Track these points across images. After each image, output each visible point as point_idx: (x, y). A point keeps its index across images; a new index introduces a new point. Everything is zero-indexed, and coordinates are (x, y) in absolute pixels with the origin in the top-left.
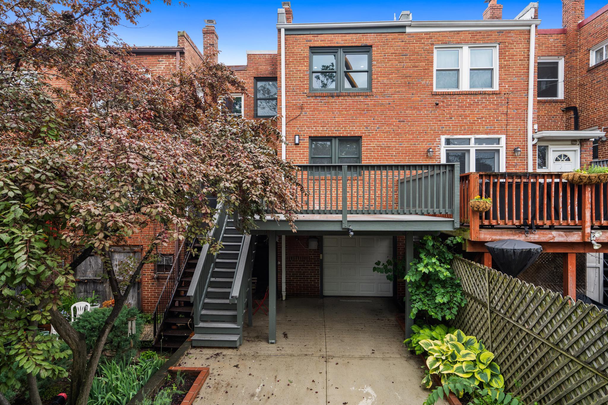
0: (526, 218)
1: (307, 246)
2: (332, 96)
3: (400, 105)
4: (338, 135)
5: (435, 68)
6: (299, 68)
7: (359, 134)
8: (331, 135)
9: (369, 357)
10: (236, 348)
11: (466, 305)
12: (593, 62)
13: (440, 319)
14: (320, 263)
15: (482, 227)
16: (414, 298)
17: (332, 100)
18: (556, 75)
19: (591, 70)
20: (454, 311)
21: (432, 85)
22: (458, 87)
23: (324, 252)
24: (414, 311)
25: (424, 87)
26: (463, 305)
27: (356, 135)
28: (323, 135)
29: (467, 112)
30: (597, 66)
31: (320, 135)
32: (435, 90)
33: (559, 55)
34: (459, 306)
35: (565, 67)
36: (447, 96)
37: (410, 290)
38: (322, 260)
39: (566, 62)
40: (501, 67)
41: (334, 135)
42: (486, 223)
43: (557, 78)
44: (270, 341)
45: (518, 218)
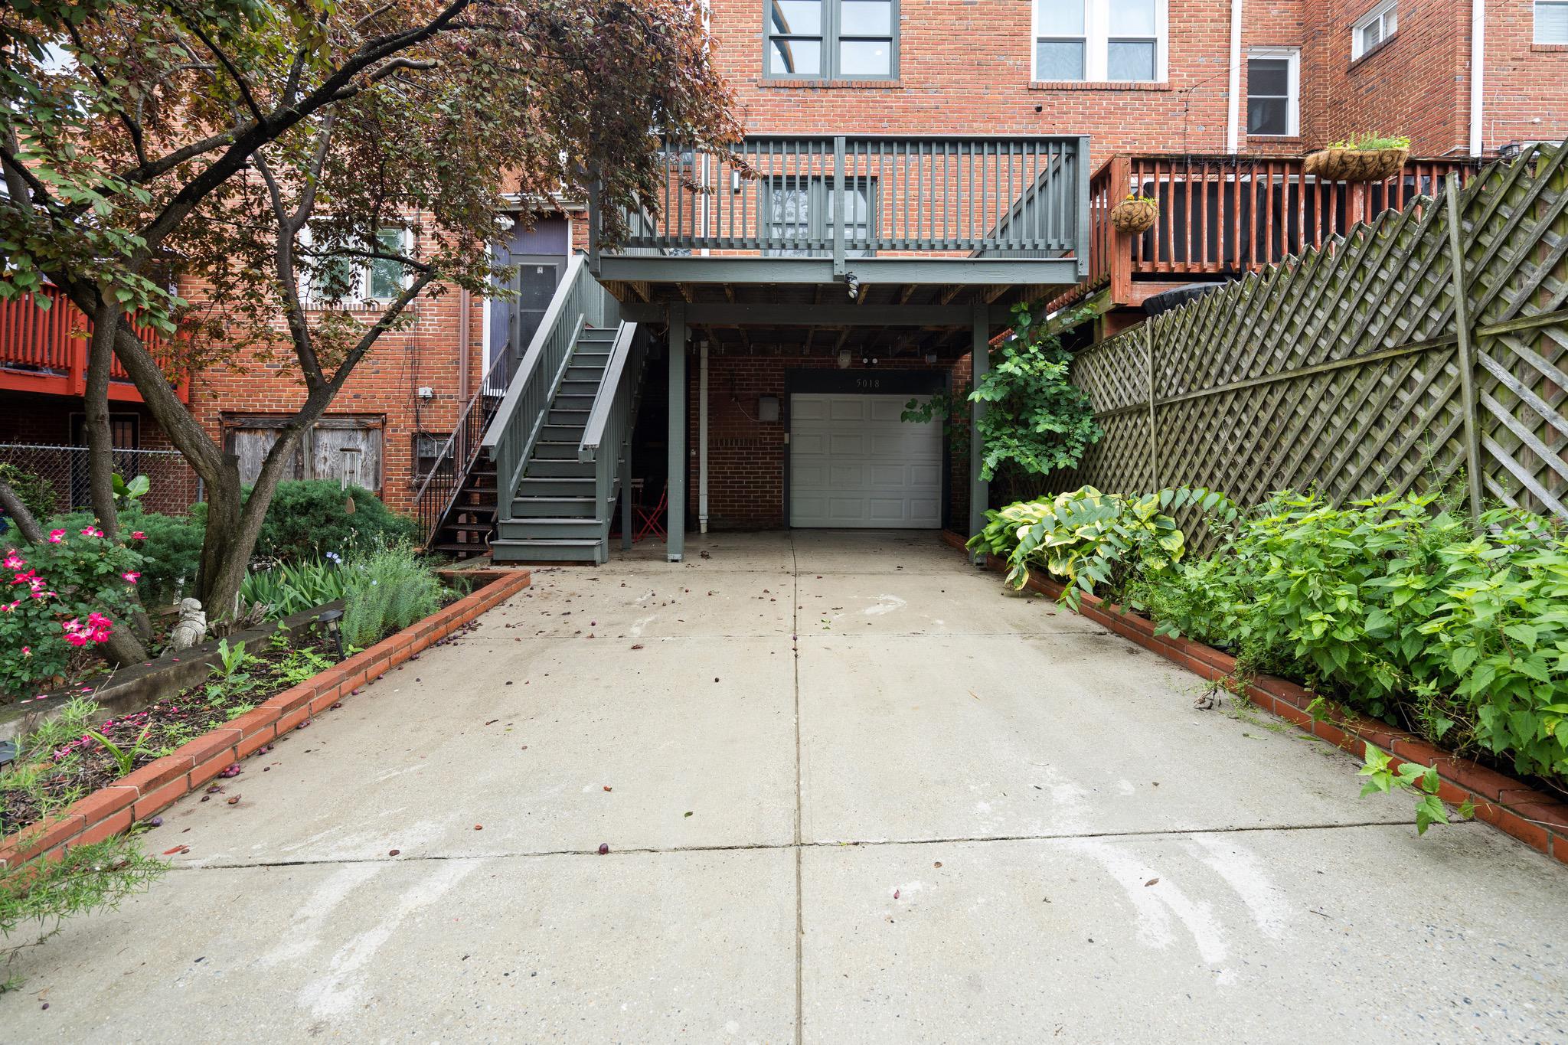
0: (1229, 259)
1: (756, 414)
2: (814, 89)
3: (960, 110)
4: (825, 172)
5: (1036, 33)
6: (742, 25)
7: (874, 173)
8: (809, 172)
9: (890, 574)
10: (593, 563)
11: (1103, 439)
12: (1358, 52)
13: (1046, 472)
14: (785, 454)
15: (1137, 276)
16: (990, 445)
17: (811, 96)
18: (1284, 90)
19: (1354, 69)
20: (1077, 452)
21: (1028, 68)
22: (1082, 75)
23: (794, 432)
24: (991, 461)
25: (1012, 72)
26: (1095, 440)
29: (1103, 129)
30: (1366, 59)
32: (1034, 79)
33: (1290, 45)
34: (1087, 445)
35: (1303, 68)
36: (1061, 93)
37: (981, 429)
38: (788, 447)
39: (1304, 59)
40: (1172, 35)
41: (816, 173)
42: (1146, 267)
43: (1285, 92)
44: (671, 556)
45: (1213, 257)
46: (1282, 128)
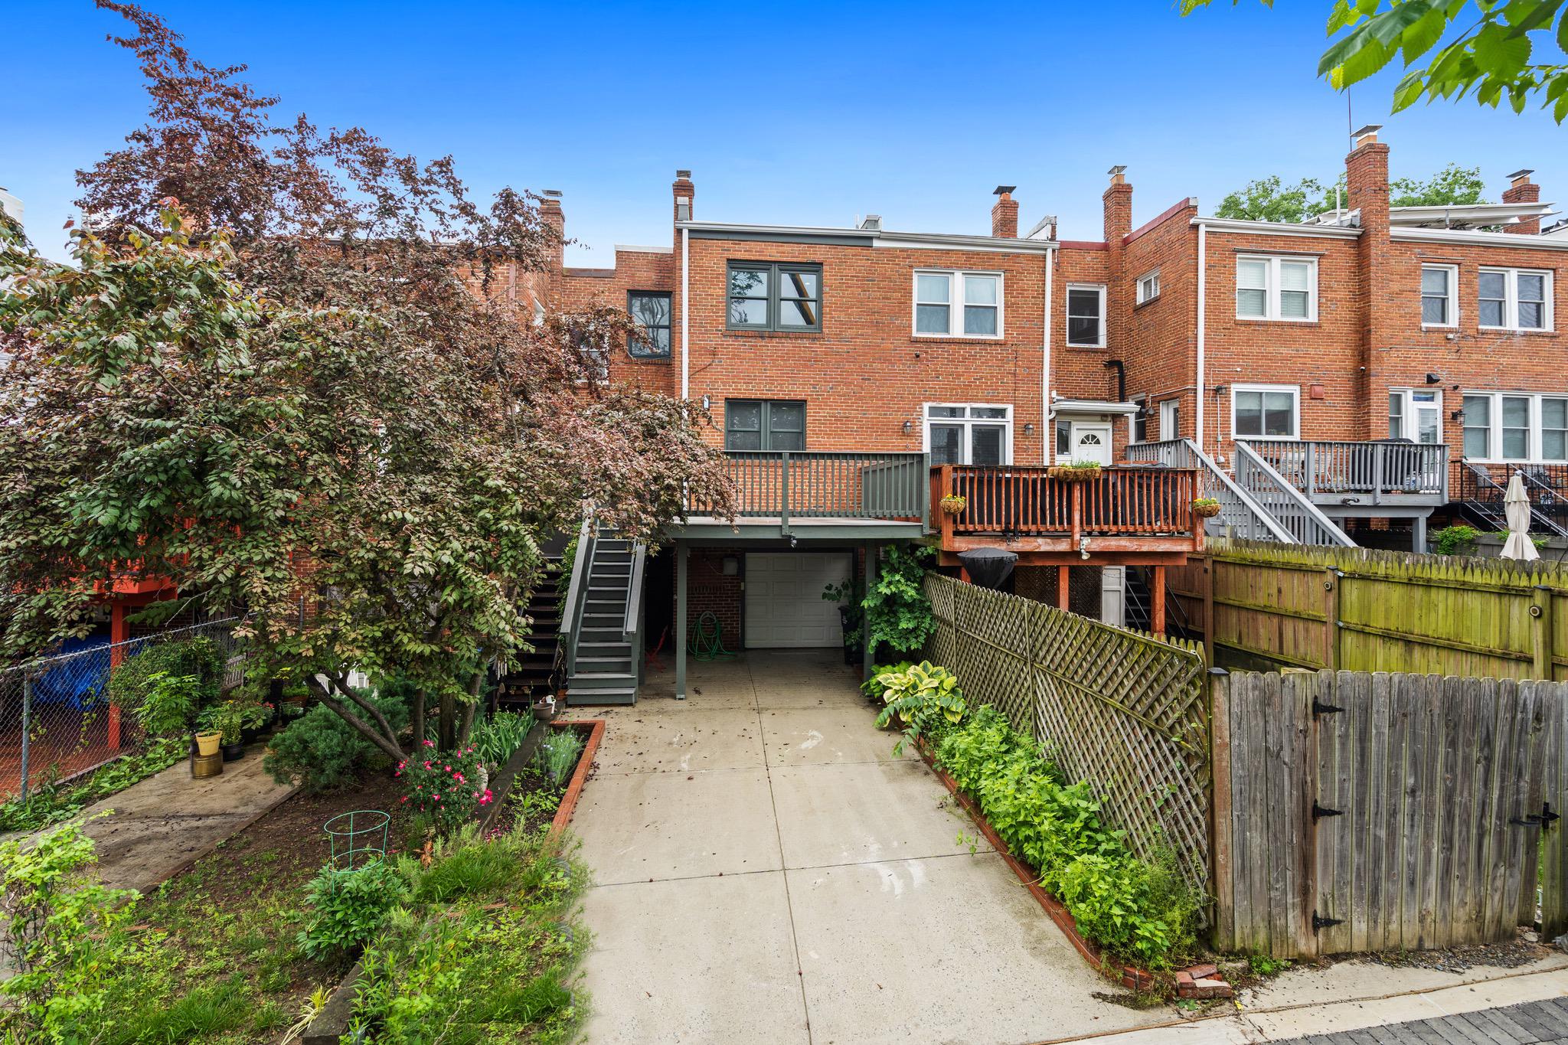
0: (1008, 523)
1: (721, 569)
2: (762, 337)
3: (865, 354)
4: (770, 396)
5: (915, 301)
6: (710, 291)
7: (803, 397)
8: (759, 396)
9: (814, 708)
10: (631, 705)
11: (936, 631)
12: (1140, 299)
13: (905, 650)
14: (742, 597)
15: (957, 533)
16: (874, 628)
17: (760, 343)
18: (1095, 311)
19: (1138, 309)
20: (922, 639)
21: (910, 326)
22: (947, 331)
23: (747, 579)
24: (873, 643)
25: (899, 329)
26: (932, 631)
27: (799, 397)
28: (747, 396)
29: (961, 370)
30: (1144, 305)
31: (742, 396)
32: (915, 334)
33: (1099, 282)
34: (928, 634)
35: (1108, 300)
36: (932, 345)
37: (869, 618)
38: (744, 591)
39: (1109, 293)
40: (1007, 306)
41: (764, 397)
42: (961, 528)
43: (1097, 315)
44: (678, 696)
45: (999, 522)
46: (1096, 341)
